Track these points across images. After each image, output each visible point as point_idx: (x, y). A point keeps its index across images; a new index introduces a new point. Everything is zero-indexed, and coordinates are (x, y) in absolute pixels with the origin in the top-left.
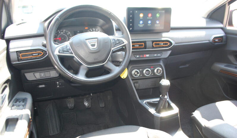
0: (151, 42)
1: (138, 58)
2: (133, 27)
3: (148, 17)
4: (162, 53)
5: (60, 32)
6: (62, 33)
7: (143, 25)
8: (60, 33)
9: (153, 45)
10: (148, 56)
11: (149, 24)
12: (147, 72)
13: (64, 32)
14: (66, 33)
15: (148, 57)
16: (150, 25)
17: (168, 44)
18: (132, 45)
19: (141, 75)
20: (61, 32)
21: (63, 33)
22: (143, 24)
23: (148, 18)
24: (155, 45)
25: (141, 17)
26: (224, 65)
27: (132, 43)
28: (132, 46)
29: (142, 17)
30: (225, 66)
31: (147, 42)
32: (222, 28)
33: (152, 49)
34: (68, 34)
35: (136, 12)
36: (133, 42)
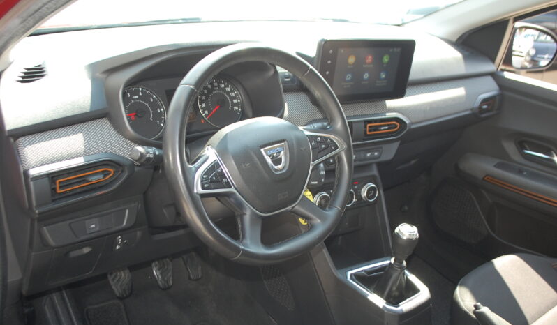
0: (363, 124)
3: (366, 63)
4: (381, 148)
5: (132, 95)
6: (137, 97)
7: (352, 83)
8: (131, 98)
9: (365, 132)
13: (140, 94)
16: (367, 82)
17: (396, 126)
22: (351, 80)
23: (364, 66)
24: (370, 131)
25: (350, 65)
26: (494, 164)
29: (352, 65)
30: (495, 166)
31: (354, 125)
32: (492, 74)
33: (364, 140)
34: (152, 100)
35: (342, 51)
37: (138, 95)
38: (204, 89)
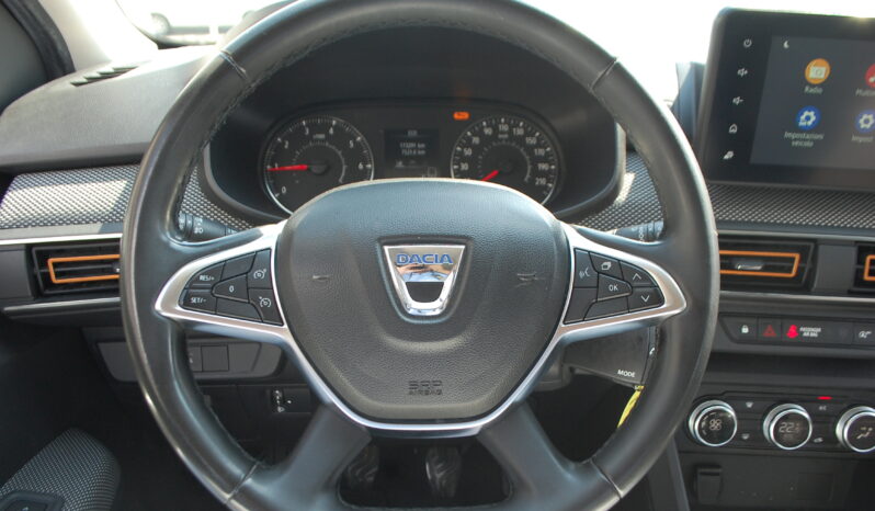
0: (853, 252)
1: (744, 339)
2: (743, 143)
3: (864, 87)
5: (312, 133)
6: (322, 136)
7: (820, 136)
8: (310, 137)
9: (859, 273)
10: (811, 332)
11: (865, 133)
12: (787, 428)
13: (331, 131)
14: (341, 138)
15: (810, 342)
16: (868, 139)
18: (722, 257)
19: (746, 437)
20: (315, 129)
21: (328, 137)
22: (816, 129)
25: (813, 86)
27: (722, 246)
28: (723, 266)
29: (820, 85)
31: (821, 247)
33: (851, 293)
34: (352, 144)
35: (786, 45)
36: (725, 242)
37: (327, 133)
38: (474, 135)
